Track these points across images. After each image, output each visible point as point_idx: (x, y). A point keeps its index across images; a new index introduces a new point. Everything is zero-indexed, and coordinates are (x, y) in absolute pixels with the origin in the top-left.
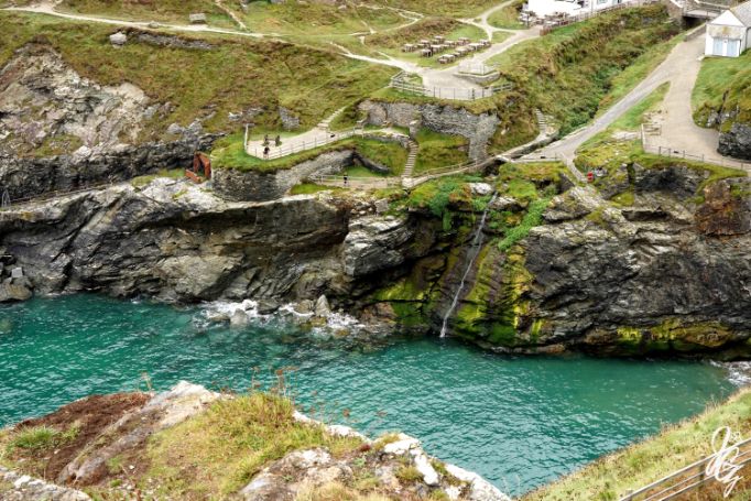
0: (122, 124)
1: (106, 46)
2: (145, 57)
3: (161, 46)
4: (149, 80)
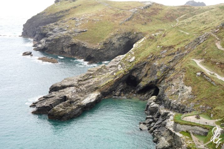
0: (183, 97)
1: (195, 75)
2: (200, 81)
3: (206, 80)
4: (195, 88)
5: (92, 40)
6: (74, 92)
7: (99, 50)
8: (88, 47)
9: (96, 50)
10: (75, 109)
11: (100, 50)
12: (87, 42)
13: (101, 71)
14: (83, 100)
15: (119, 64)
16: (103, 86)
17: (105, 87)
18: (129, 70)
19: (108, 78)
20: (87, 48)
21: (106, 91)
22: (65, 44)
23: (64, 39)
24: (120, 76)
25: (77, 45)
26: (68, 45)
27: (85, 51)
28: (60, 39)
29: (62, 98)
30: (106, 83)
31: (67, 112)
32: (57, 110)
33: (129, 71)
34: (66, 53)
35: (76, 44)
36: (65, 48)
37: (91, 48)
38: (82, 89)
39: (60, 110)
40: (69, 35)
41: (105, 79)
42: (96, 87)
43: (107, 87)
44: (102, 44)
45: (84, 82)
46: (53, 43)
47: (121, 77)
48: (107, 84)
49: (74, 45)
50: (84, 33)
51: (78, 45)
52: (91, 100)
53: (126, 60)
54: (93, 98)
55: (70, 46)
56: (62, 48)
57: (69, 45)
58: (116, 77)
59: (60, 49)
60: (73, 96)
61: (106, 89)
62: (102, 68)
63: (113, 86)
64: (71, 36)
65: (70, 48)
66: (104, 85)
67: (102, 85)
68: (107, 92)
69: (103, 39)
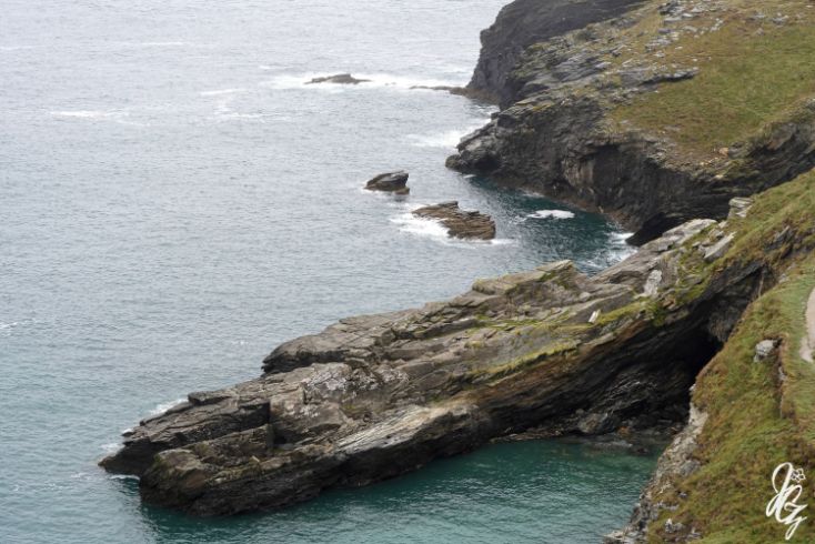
5: (700, 129)
6: (332, 387)
7: (717, 184)
8: (667, 166)
9: (703, 183)
10: (273, 470)
11: (723, 183)
12: (673, 135)
13: (540, 293)
14: (351, 433)
15: (657, 267)
16: (500, 375)
17: (516, 379)
18: (689, 299)
19: (552, 333)
20: (666, 170)
21: (528, 402)
22: (569, 140)
23: (571, 114)
24: (619, 331)
25: (624, 154)
26: (577, 148)
27: (656, 186)
28: (555, 116)
29: (250, 412)
30: (526, 358)
31: (219, 480)
32: (171, 462)
33: (689, 306)
34: (573, 189)
35: (616, 146)
36: (571, 166)
37: (683, 169)
38: (387, 378)
39: (186, 468)
40: (594, 95)
41: (528, 339)
42: (456, 374)
43: (532, 380)
44: (744, 151)
45: (417, 345)
46: (525, 135)
47: (627, 337)
48: (530, 363)
49: (605, 152)
50: (674, 85)
51: (629, 149)
52: (388, 437)
53: (697, 247)
54: (406, 430)
55: (591, 156)
56: (558, 162)
57: (586, 151)
58: (595, 332)
59: (547, 167)
60: (306, 410)
61: (525, 394)
62: (548, 282)
63: (580, 381)
64: (605, 103)
65: (590, 166)
66: (511, 371)
67: (494, 370)
68: (534, 409)
69: (756, 125)
